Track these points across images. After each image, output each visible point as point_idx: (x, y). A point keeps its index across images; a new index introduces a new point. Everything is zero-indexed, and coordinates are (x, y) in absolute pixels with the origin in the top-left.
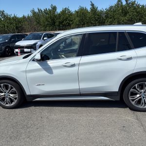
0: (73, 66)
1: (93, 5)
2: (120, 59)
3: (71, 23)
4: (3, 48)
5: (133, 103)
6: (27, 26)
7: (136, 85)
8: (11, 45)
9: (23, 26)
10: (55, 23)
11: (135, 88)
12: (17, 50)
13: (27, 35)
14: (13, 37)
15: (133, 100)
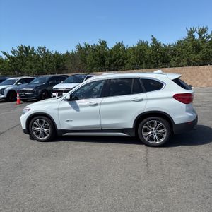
0: (96, 105)
1: (154, 40)
2: (134, 101)
3: (125, 61)
4: (40, 91)
5: (146, 139)
6: (71, 65)
7: (148, 123)
8: (48, 88)
9: (66, 65)
10: (104, 62)
11: (147, 126)
12: (54, 94)
13: (68, 76)
14: (51, 79)
15: (146, 136)
